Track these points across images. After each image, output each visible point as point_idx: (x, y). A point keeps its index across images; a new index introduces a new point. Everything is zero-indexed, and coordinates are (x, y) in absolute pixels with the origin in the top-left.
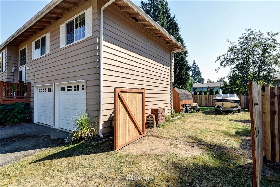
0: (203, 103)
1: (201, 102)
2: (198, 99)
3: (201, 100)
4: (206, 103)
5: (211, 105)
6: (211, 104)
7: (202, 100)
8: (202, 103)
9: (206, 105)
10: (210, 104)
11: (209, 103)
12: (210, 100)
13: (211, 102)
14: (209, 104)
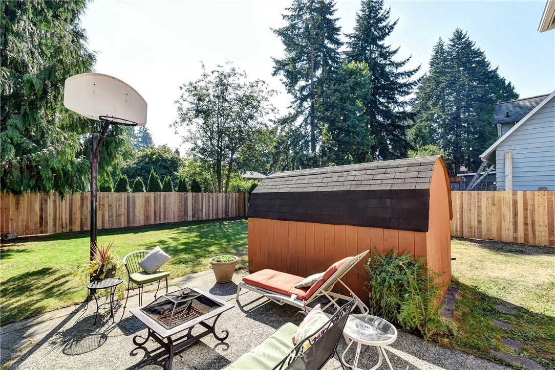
0: (138, 219)
1: (131, 214)
2: (120, 205)
3: (131, 209)
4: (148, 217)
5: (160, 220)
6: (160, 217)
7: (134, 208)
8: (134, 219)
9: (148, 221)
10: (158, 219)
11: (155, 216)
12: (158, 207)
13: (160, 212)
14: (155, 219)
